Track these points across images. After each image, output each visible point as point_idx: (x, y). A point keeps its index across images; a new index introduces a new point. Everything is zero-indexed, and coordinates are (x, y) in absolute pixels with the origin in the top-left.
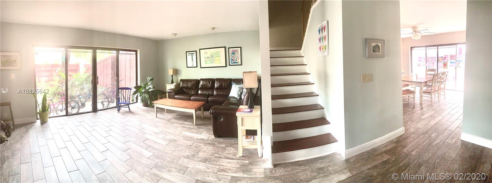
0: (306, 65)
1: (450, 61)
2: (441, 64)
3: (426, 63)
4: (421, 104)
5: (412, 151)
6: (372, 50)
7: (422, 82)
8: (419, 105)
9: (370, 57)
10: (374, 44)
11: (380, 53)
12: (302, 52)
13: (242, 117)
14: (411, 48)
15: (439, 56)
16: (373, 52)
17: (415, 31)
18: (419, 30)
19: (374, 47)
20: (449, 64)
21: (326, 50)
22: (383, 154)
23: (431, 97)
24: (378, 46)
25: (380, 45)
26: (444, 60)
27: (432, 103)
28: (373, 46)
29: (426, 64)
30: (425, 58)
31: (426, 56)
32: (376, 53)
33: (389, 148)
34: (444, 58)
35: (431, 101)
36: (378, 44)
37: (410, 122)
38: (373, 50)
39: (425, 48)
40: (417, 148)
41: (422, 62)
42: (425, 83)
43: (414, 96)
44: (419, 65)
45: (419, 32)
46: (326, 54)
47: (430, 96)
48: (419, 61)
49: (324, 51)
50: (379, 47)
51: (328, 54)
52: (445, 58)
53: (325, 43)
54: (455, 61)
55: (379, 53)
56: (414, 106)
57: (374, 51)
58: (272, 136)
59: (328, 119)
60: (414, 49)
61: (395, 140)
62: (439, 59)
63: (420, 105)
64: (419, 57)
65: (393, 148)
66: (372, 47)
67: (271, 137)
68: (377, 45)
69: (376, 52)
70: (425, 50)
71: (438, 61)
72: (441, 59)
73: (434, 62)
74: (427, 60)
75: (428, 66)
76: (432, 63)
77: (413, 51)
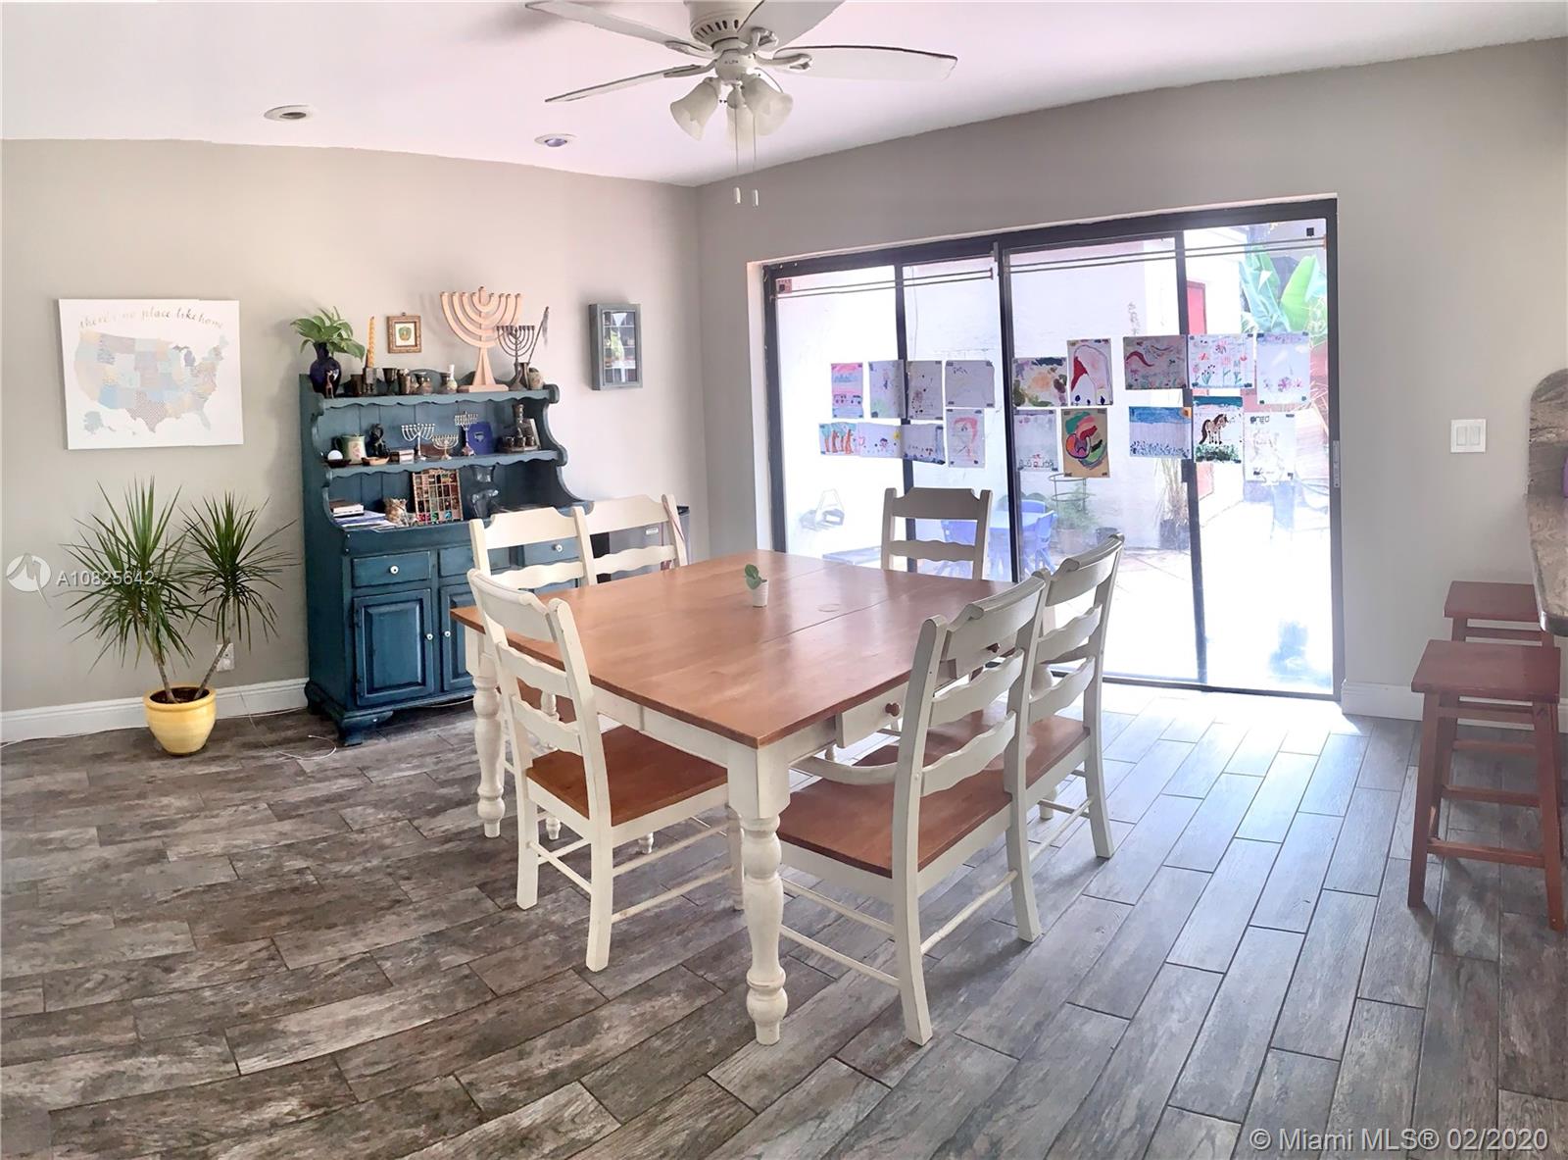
1: (1124, 399)
2: (1044, 436)
3: (905, 421)
14: (771, 276)
15: (1021, 352)
20: (1118, 430)
26: (1069, 394)
29: (900, 435)
30: (891, 375)
31: (902, 353)
34: (1068, 370)
39: (888, 272)
41: (867, 407)
48: (839, 399)
52: (1079, 370)
54: (1172, 398)
60: (798, 282)
62: (1027, 383)
64: (834, 367)
70: (892, 294)
71: (1013, 398)
72: (1042, 382)
73: (979, 412)
74: (912, 395)
75: (926, 454)
76: (960, 425)
77: (783, 303)
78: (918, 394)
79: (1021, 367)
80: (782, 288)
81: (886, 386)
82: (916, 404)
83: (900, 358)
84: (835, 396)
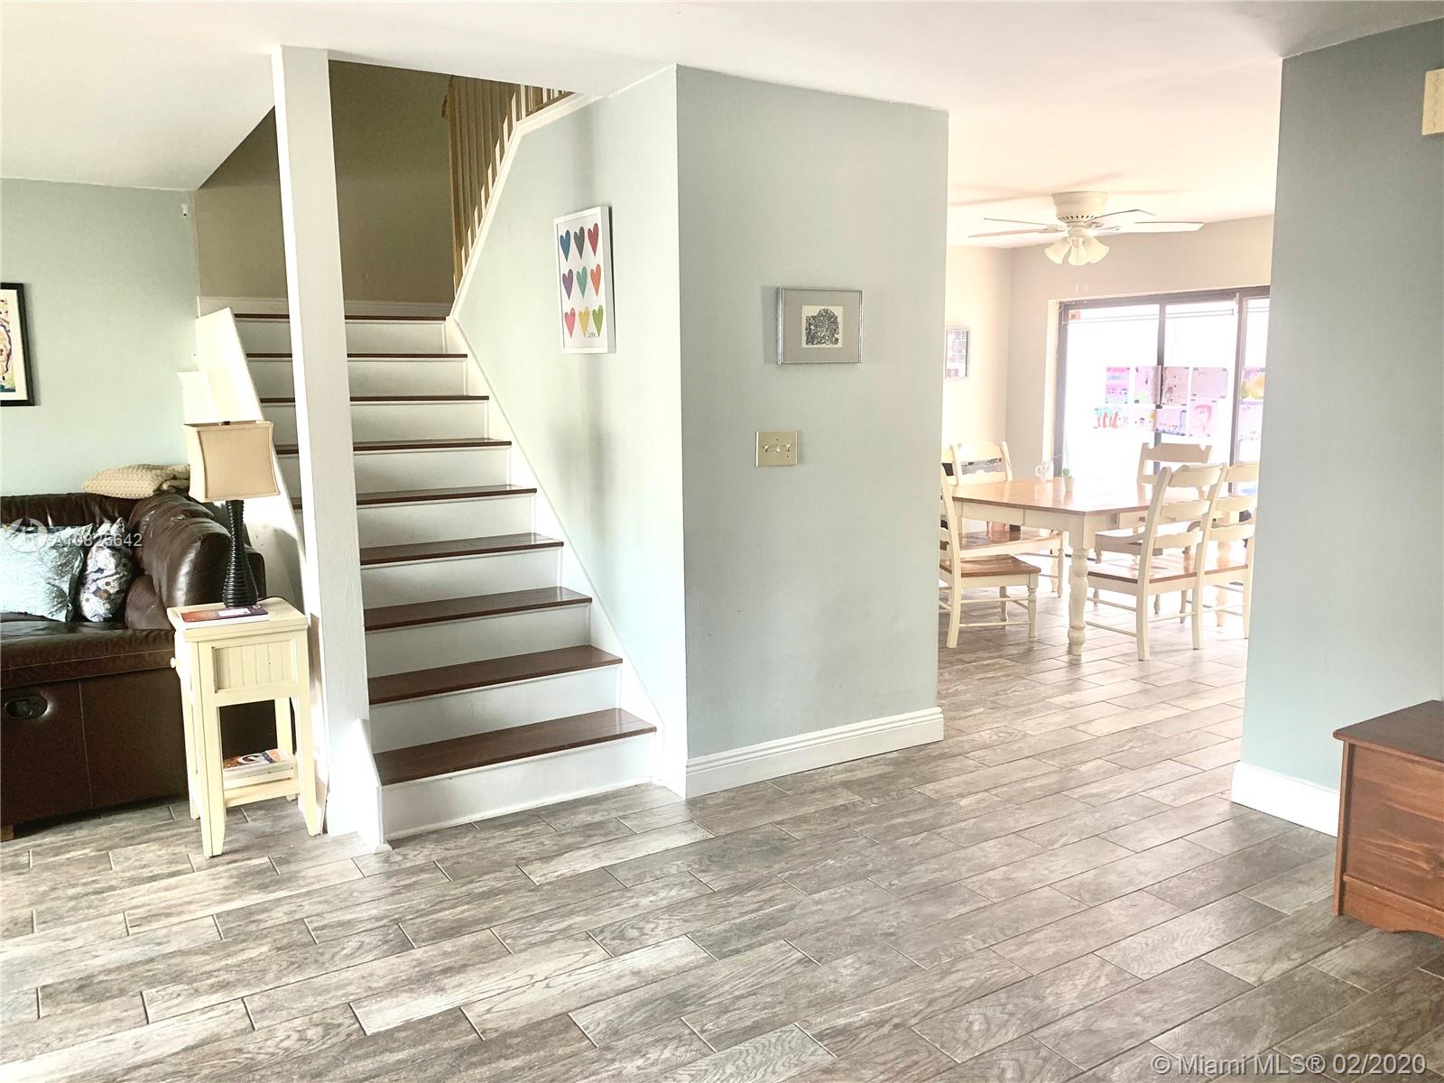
0: (486, 398)
3: (1158, 407)
4: (1073, 645)
5: (962, 796)
6: (804, 332)
7: (1083, 514)
8: (1065, 648)
9: (793, 360)
10: (810, 311)
11: (839, 345)
12: (450, 331)
13: (217, 645)
14: (1065, 309)
15: (1249, 361)
16: (807, 343)
17: (1069, 219)
18: (1094, 208)
19: (813, 321)
21: (599, 331)
22: (835, 788)
23: (1139, 610)
24: (832, 319)
25: (838, 311)
27: (1140, 643)
28: (808, 318)
29: (1154, 416)
30: (1152, 374)
31: (1160, 361)
32: (819, 346)
33: (860, 775)
35: (1134, 630)
36: (829, 308)
37: (982, 710)
38: (808, 334)
39: (1155, 308)
40: (986, 791)
41: (1131, 396)
42: (1104, 518)
43: (1031, 590)
44: (1109, 420)
45: (1094, 223)
46: (601, 343)
47: (1131, 601)
48: (1111, 390)
49: (593, 334)
50: (835, 322)
51: (613, 347)
53: (599, 300)
55: (831, 346)
56: (1030, 650)
57: (811, 338)
58: (368, 718)
59: (610, 643)
60: (1085, 313)
61: (895, 755)
62: (1251, 384)
63: (1070, 652)
64: (1109, 369)
65: (882, 776)
66: (804, 321)
67: (364, 721)
68: (826, 311)
69: (820, 343)
70: (1156, 323)
71: (1240, 393)
73: (1214, 401)
74: (1165, 389)
75: (1172, 429)
76: (1199, 410)
77: (1073, 326)
78: (1170, 389)
79: (1248, 373)
80: (1073, 316)
81: (1147, 382)
82: (1168, 395)
83: (1158, 364)
84: (1107, 389)
